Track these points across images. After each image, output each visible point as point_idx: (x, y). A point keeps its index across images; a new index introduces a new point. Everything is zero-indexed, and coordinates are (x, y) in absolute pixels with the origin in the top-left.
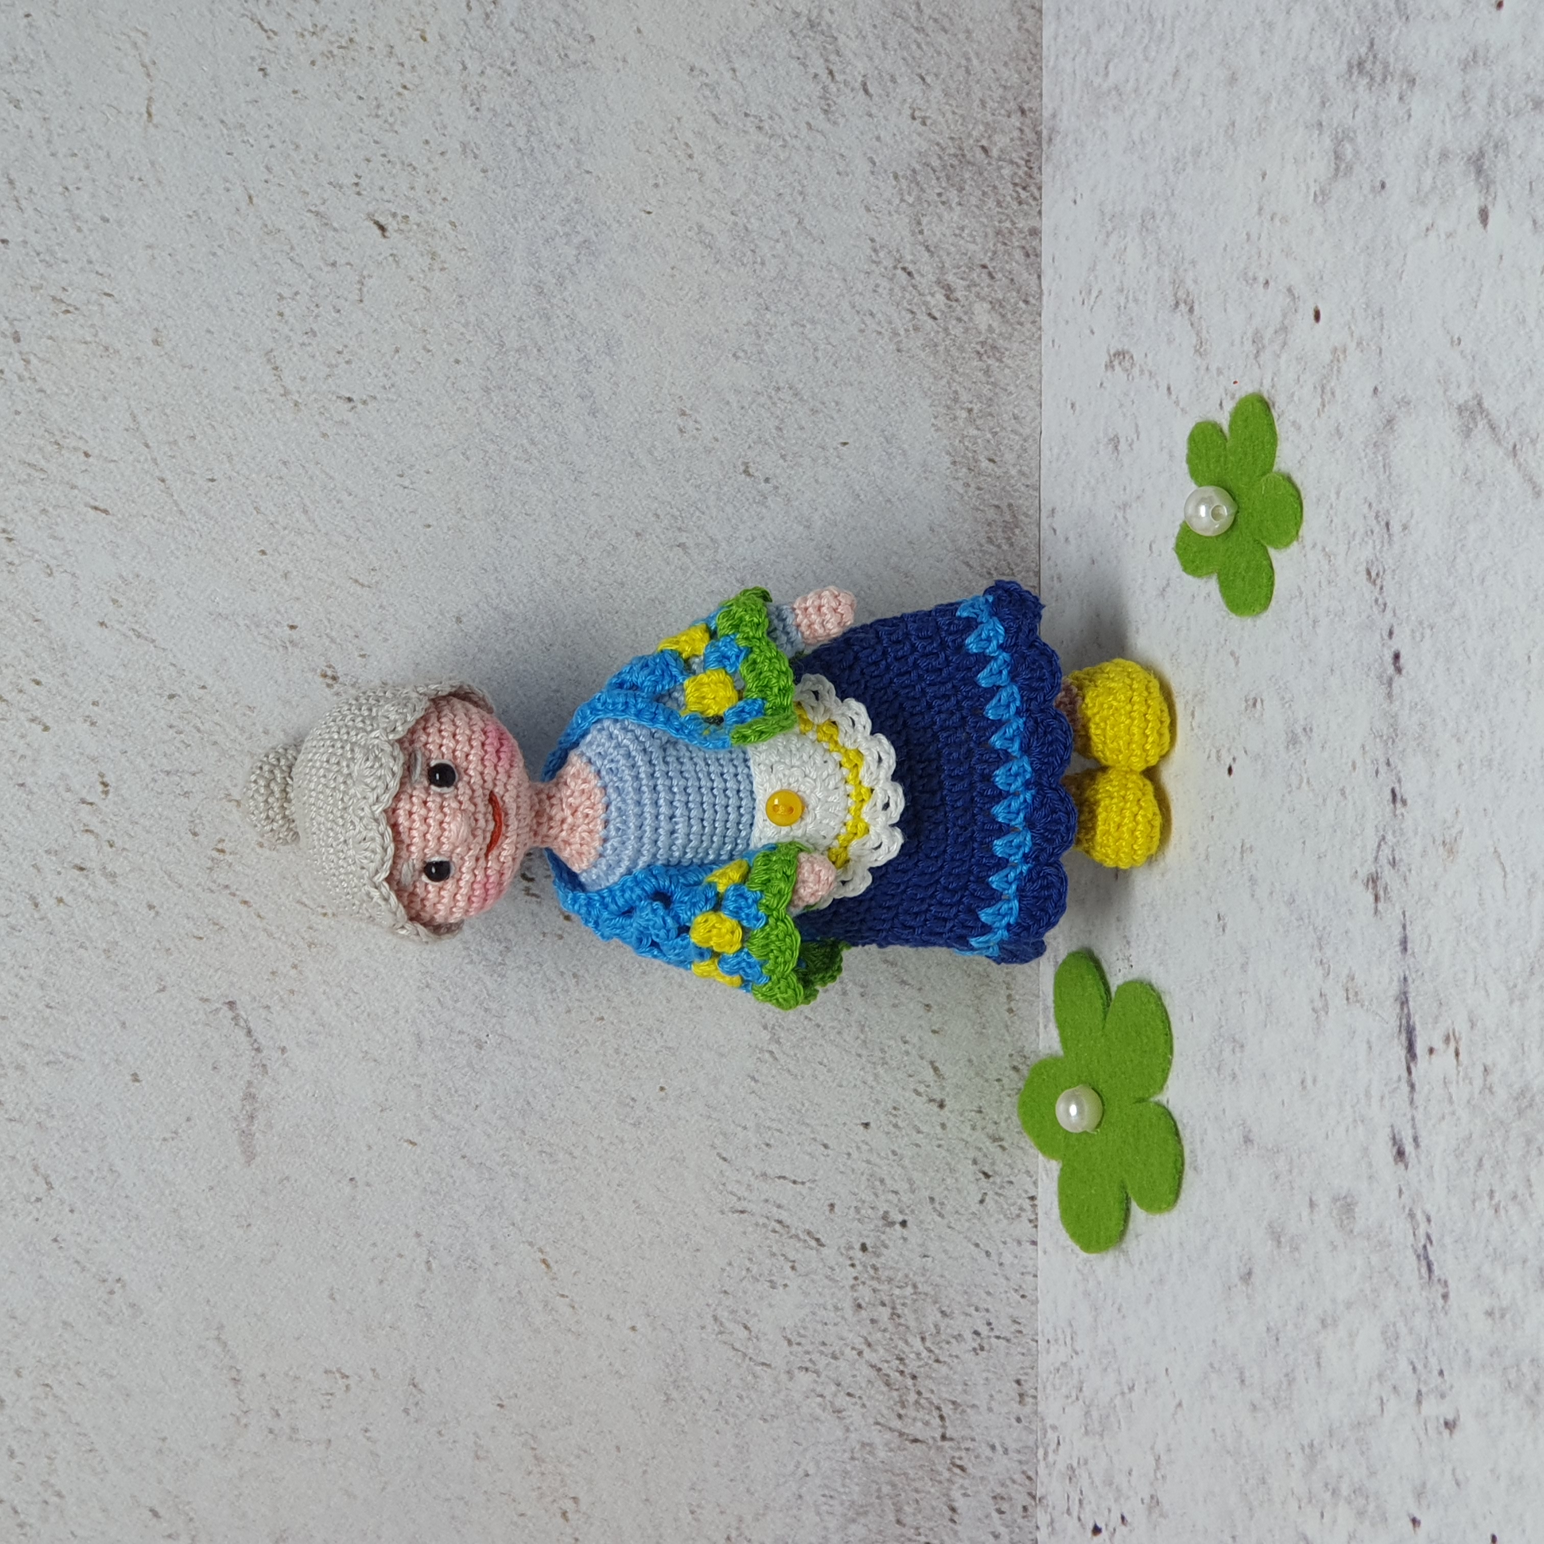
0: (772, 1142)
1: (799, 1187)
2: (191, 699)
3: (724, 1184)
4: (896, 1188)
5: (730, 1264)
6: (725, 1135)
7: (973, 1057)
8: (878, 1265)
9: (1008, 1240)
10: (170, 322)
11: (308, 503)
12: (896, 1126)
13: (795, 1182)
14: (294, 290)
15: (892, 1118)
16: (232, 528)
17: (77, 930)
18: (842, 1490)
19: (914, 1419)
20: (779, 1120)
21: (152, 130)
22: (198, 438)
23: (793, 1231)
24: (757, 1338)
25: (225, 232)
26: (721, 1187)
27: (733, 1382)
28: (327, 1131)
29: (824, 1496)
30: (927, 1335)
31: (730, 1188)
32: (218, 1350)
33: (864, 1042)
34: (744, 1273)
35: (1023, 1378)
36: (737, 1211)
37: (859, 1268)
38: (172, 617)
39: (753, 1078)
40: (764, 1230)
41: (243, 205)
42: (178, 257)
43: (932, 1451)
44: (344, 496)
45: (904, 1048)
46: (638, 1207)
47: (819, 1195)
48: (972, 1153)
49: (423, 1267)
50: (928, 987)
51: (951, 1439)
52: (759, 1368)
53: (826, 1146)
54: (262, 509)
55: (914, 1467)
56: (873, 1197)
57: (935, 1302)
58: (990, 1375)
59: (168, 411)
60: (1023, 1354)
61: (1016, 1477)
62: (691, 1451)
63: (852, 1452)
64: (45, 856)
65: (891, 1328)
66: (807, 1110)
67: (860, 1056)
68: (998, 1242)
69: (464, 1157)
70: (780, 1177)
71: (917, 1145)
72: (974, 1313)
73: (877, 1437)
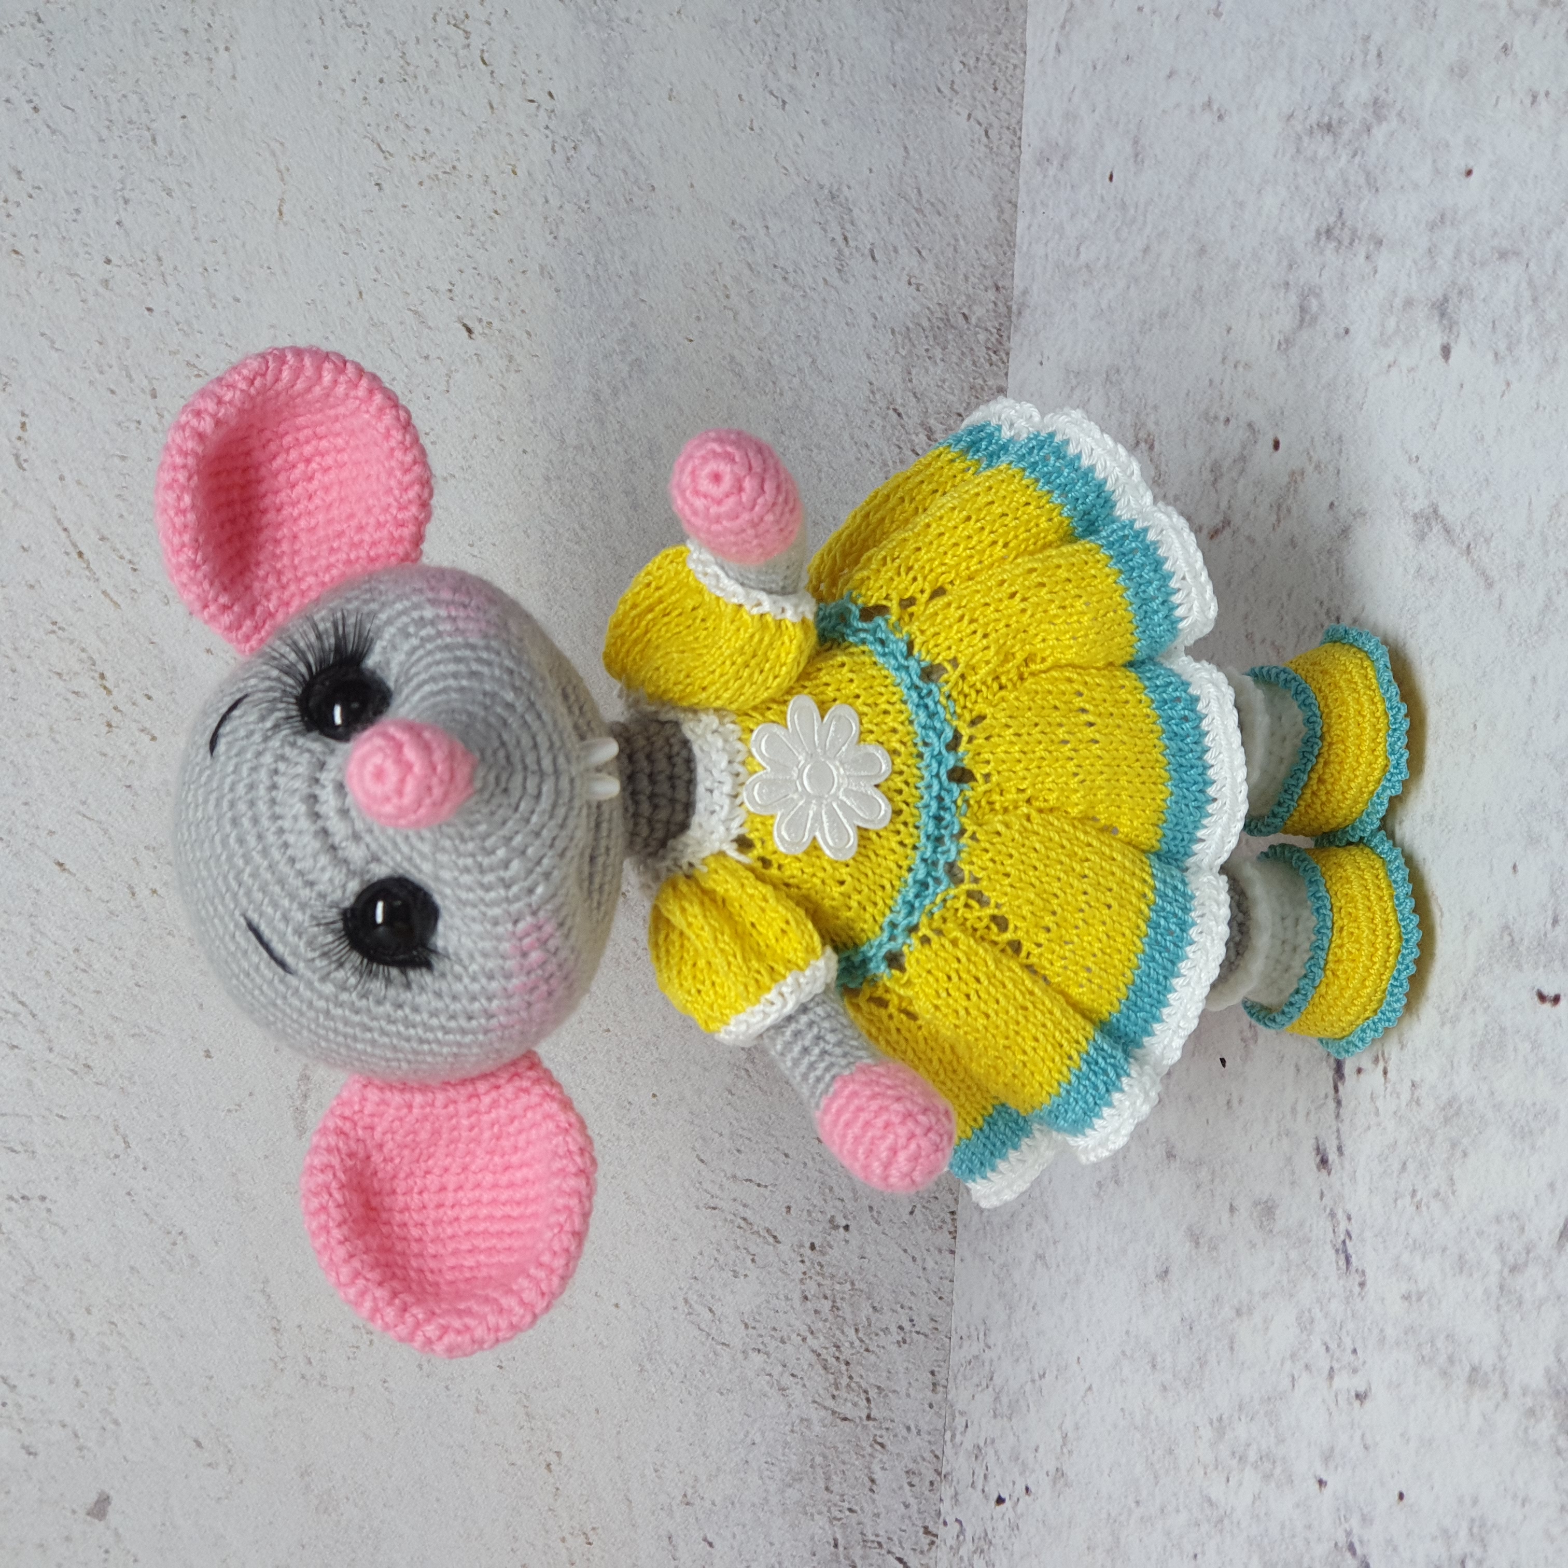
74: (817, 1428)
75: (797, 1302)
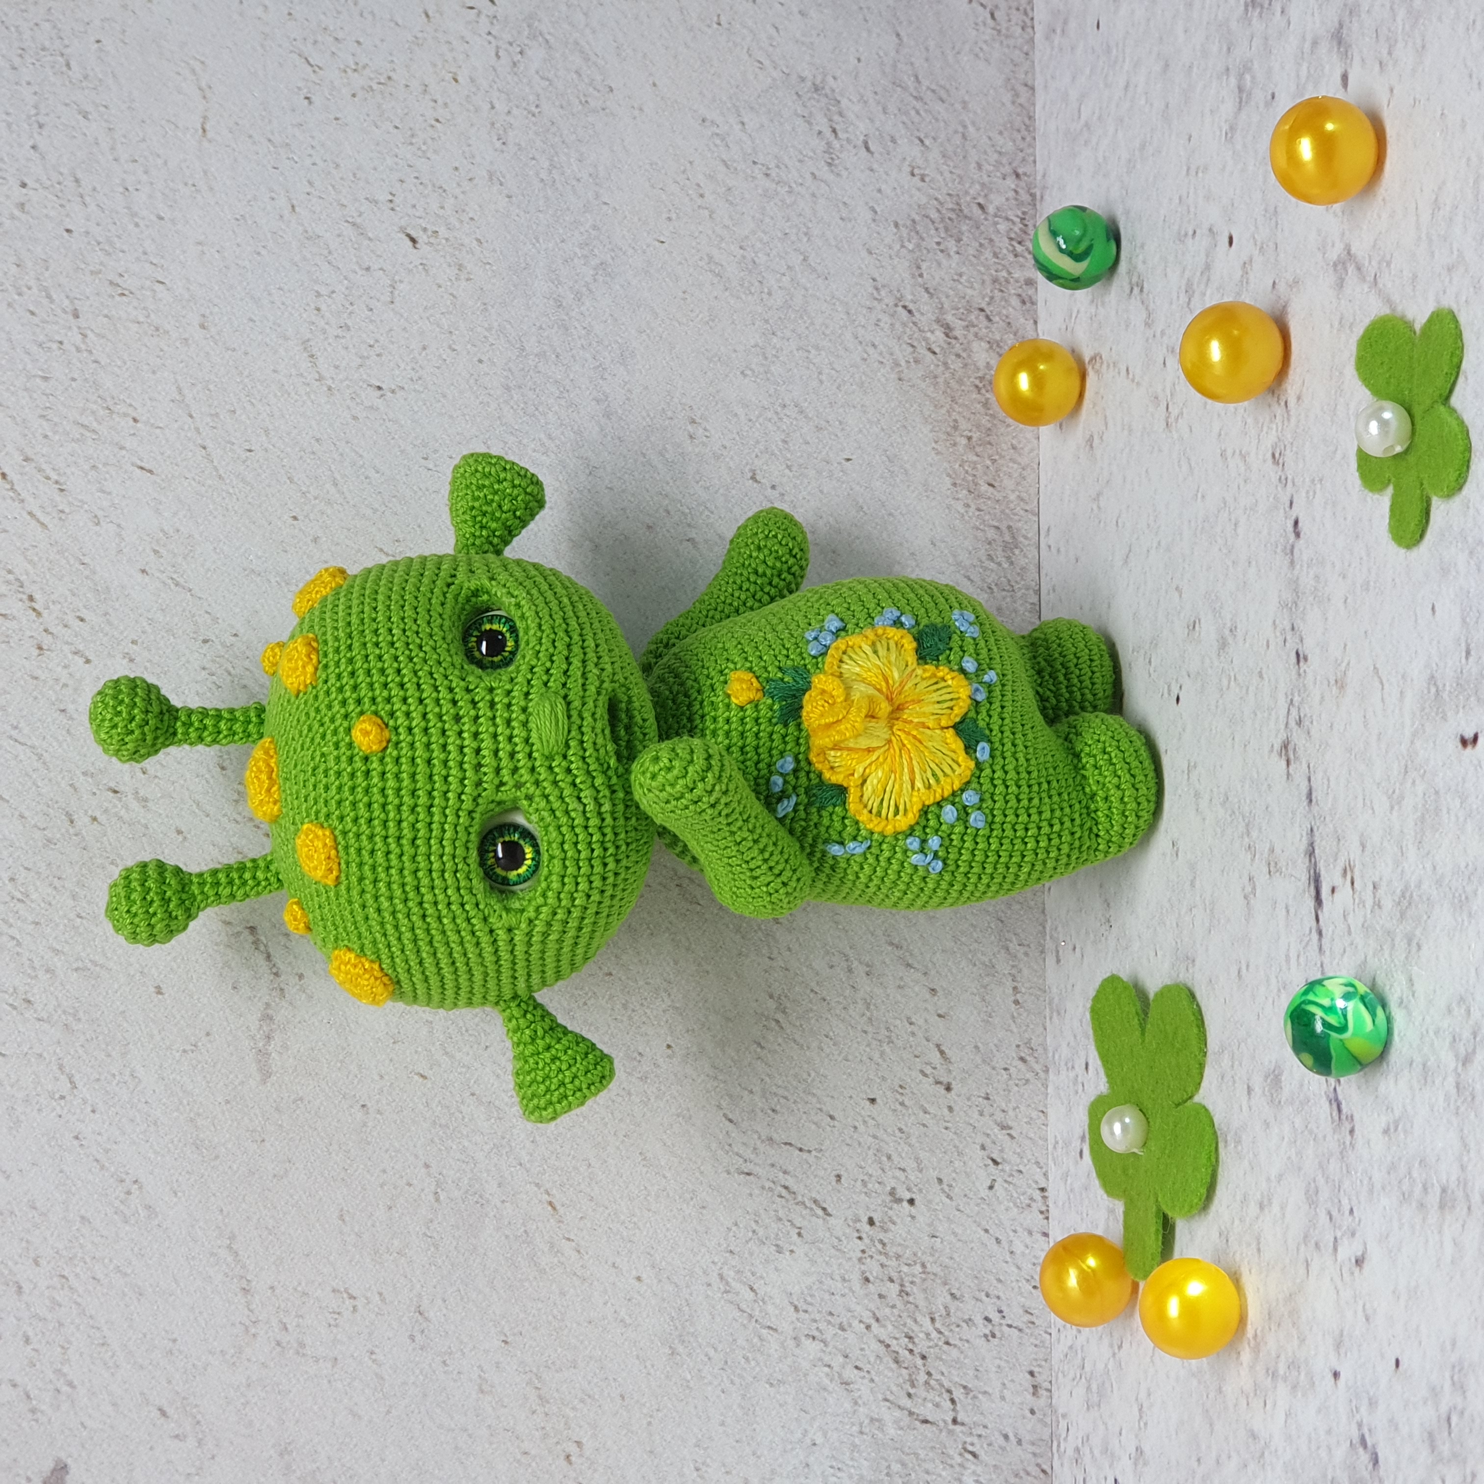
0: (778, 1108)
1: (805, 1155)
2: (223, 645)
3: (730, 1145)
4: (903, 1166)
5: (736, 1224)
6: (731, 1096)
7: (980, 1045)
8: (886, 1241)
9: (1018, 1229)
10: (216, 309)
11: (338, 477)
12: (902, 1104)
13: (801, 1150)
14: (331, 288)
15: (898, 1096)
16: (267, 496)
17: (109, 848)
18: (851, 1463)
19: (925, 1399)
20: (785, 1088)
21: (205, 144)
22: (238, 413)
23: (800, 1198)
24: (763, 1300)
25: (269, 235)
26: (727, 1147)
27: (739, 1342)
28: (341, 1057)
29: (832, 1467)
30: (936, 1316)
31: (736, 1150)
32: (230, 1259)
33: (870, 1019)
34: (750, 1234)
35: (1036, 1370)
36: (743, 1173)
37: (866, 1240)
38: (209, 570)
39: (759, 1044)
40: (770, 1194)
41: (287, 212)
42: (226, 254)
43: (944, 1434)
44: (372, 473)
45: (910, 1029)
46: (644, 1159)
47: (826, 1165)
48: (980, 1139)
49: (431, 1198)
50: (933, 972)
51: (963, 1424)
52: (765, 1332)
53: (832, 1117)
54: (295, 479)
55: (924, 1448)
56: (880, 1172)
57: (945, 1284)
58: (1003, 1364)
59: (211, 387)
60: (1036, 1346)
61: (1029, 1469)
62: (696, 1407)
63: (861, 1425)
64: (82, 778)
65: (899, 1304)
66: (813, 1080)
67: (865, 1032)
68: (1008, 1230)
69: (473, 1094)
70: (786, 1144)
71: (924, 1125)
72: (984, 1298)
73: (888, 1415)
74: (892, 1431)
75: (857, 1284)
